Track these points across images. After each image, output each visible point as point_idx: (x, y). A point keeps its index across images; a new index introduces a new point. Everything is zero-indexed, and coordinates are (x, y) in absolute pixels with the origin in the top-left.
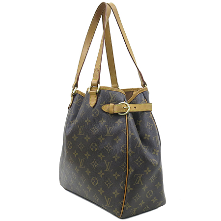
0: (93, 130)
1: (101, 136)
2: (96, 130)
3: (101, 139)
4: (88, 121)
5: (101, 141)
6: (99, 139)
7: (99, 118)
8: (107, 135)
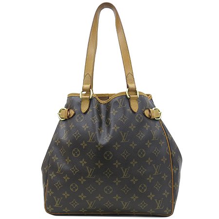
0: (139, 135)
1: (148, 141)
2: (142, 136)
3: (148, 144)
4: (132, 127)
5: (149, 146)
6: (147, 144)
7: (143, 123)
8: (153, 139)
